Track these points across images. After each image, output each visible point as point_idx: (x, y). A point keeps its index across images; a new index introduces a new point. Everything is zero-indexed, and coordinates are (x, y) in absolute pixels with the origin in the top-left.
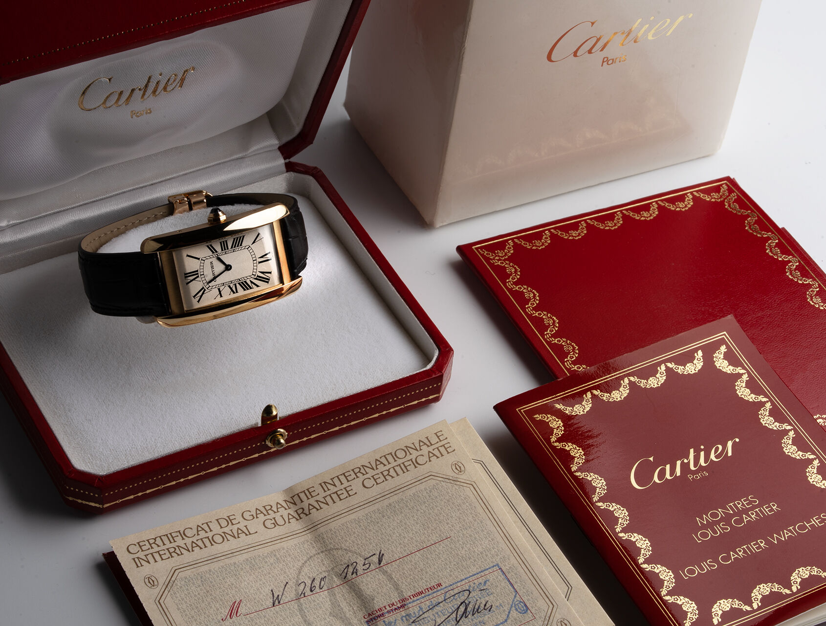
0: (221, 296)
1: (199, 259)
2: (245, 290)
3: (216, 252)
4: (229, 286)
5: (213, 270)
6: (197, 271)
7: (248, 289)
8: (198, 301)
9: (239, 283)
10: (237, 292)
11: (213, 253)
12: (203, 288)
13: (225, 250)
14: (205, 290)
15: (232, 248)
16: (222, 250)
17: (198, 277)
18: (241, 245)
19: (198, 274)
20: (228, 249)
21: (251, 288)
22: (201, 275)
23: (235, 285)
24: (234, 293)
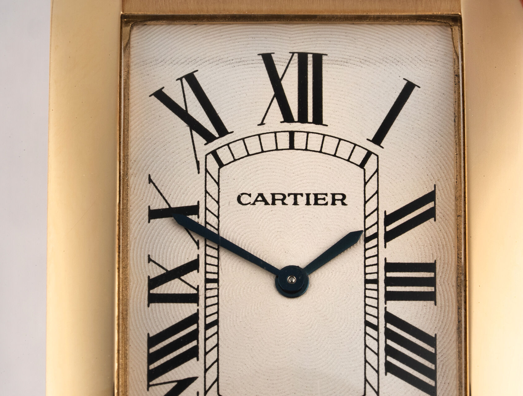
0: (154, 214)
1: (378, 139)
2: (152, 341)
3: (389, 236)
4: (193, 266)
5: (302, 200)
6: (318, 120)
7: (152, 358)
8: (160, 95)
9: (194, 319)
10: (153, 299)
11: (389, 219)
12: (223, 131)
13: (389, 282)
14: (209, 138)
15: (390, 318)
16: (389, 267)
17: (288, 117)
18: (390, 368)
19: (303, 119)
20: (390, 296)
21: (152, 375)
22: (292, 134)
23: (193, 298)
24: (153, 283)
